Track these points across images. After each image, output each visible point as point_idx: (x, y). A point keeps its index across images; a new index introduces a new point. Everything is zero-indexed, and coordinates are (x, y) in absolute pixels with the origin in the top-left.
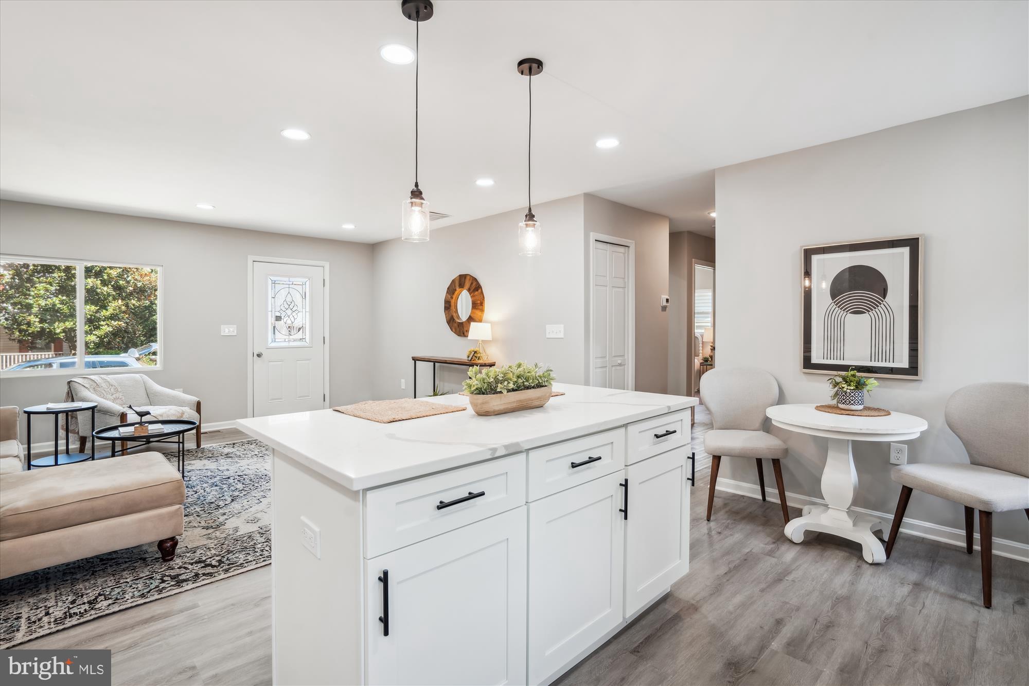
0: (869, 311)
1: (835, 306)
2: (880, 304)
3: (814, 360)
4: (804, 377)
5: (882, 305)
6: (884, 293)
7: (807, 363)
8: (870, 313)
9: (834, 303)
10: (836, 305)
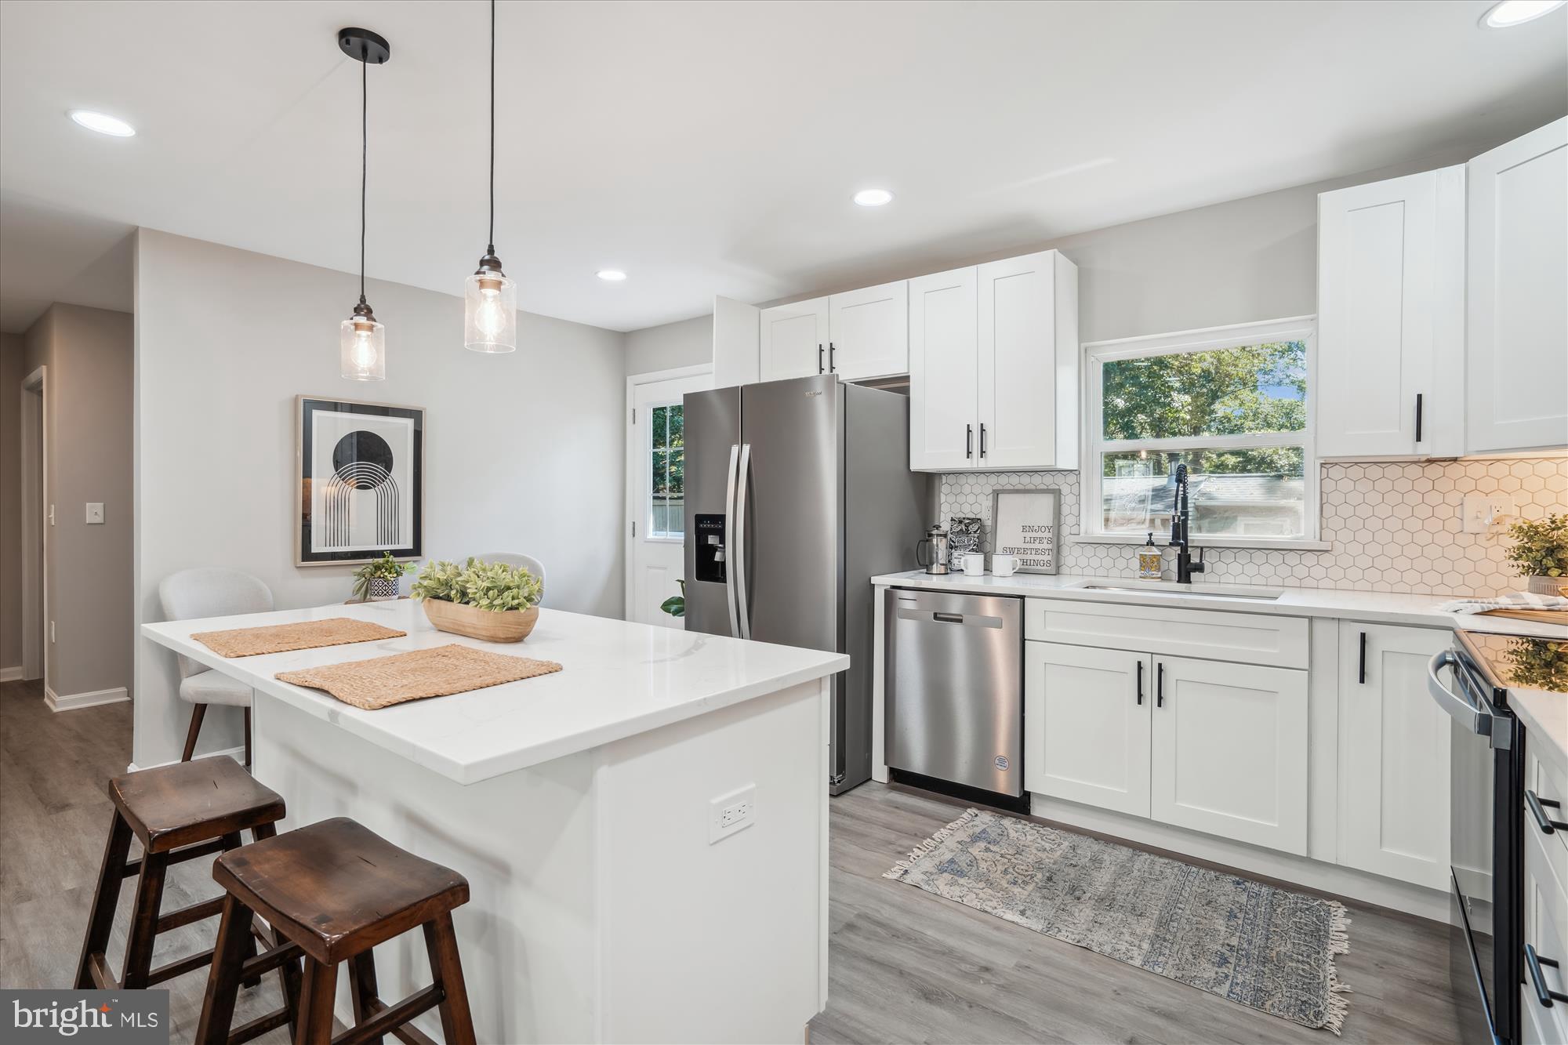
0: (375, 486)
1: (339, 479)
2: (386, 478)
3: (315, 549)
4: (296, 572)
5: (387, 480)
6: (389, 466)
7: (307, 555)
8: (376, 488)
9: (338, 474)
10: (340, 477)
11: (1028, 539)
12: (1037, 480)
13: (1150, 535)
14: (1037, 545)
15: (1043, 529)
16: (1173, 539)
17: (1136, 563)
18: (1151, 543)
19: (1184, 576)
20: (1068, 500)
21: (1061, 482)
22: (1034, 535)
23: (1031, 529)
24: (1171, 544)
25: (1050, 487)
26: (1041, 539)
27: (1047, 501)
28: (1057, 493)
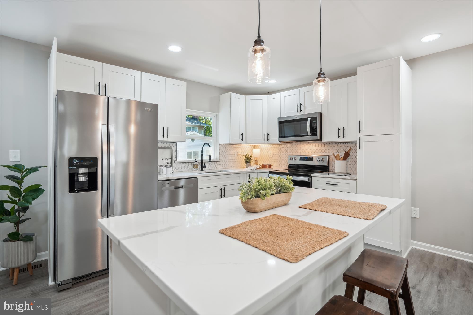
11: (164, 163)
12: (165, 145)
13: (196, 159)
14: (167, 164)
15: (168, 159)
16: (209, 160)
17: (191, 167)
18: (196, 162)
19: (202, 169)
20: (174, 151)
21: (171, 146)
22: (166, 161)
23: (165, 159)
24: (209, 161)
25: (168, 147)
26: (168, 162)
27: (168, 151)
28: (171, 149)
